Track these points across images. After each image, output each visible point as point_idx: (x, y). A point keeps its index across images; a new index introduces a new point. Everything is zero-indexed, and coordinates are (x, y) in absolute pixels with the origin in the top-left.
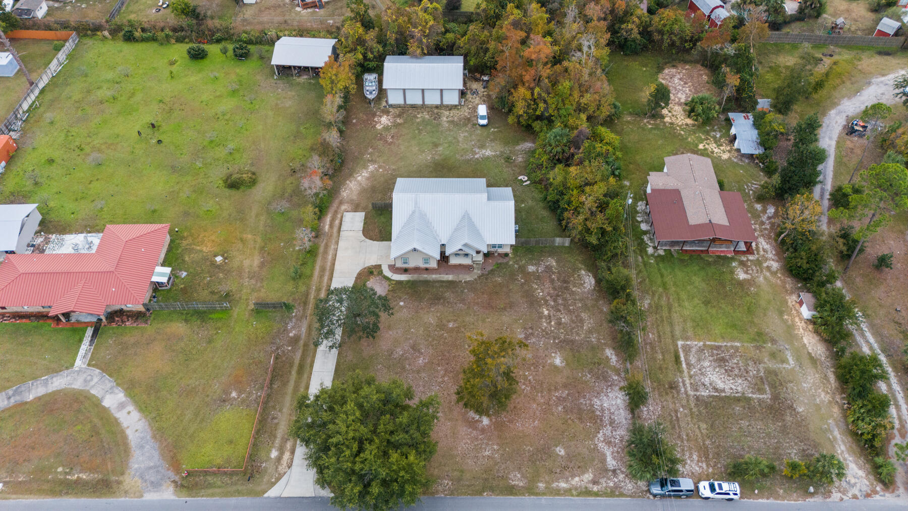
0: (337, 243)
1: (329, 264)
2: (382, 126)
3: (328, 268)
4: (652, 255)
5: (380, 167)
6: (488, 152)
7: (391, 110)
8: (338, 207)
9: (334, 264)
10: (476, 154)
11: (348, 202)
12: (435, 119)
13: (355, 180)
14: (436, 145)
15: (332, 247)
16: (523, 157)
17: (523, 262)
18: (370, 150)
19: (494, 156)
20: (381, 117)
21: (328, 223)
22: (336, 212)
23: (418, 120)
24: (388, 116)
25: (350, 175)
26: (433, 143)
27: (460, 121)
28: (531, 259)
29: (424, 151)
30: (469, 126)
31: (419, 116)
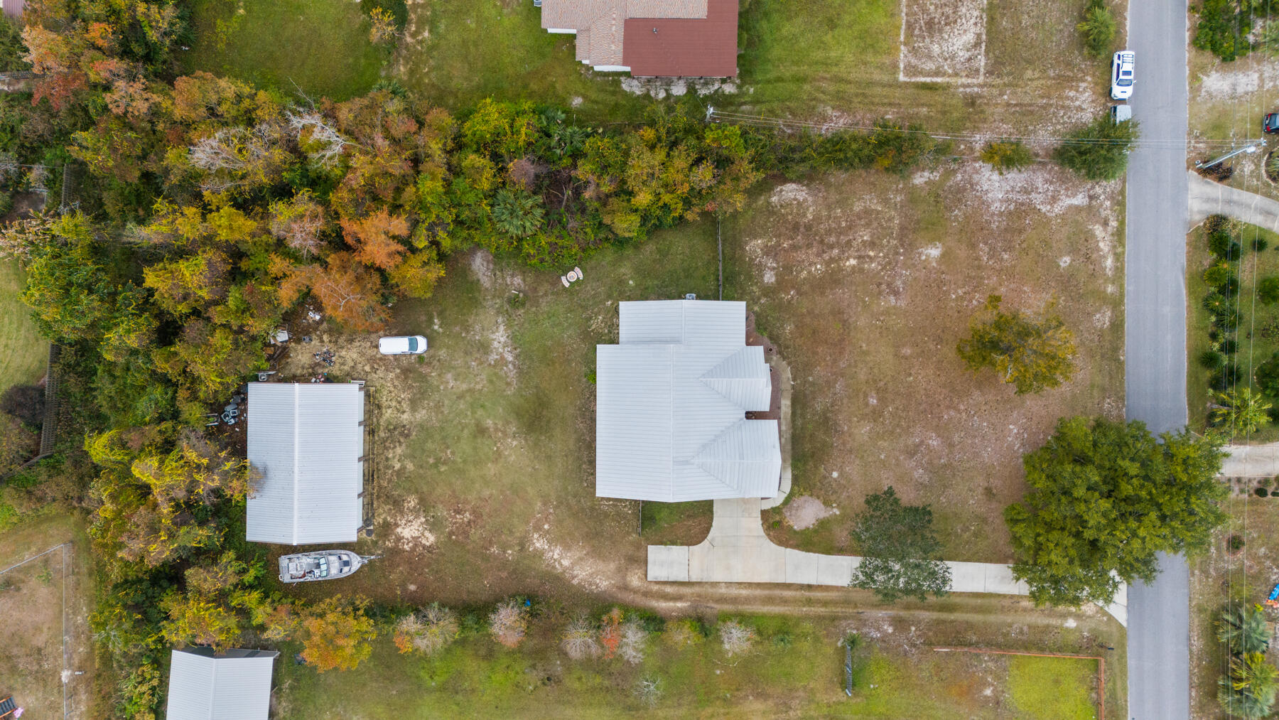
0: (714, 584)
1: (758, 592)
2: (427, 534)
3: (766, 592)
4: (739, 87)
5: (538, 528)
6: (499, 337)
7: (379, 520)
8: (635, 591)
9: (759, 585)
10: (502, 358)
11: (624, 577)
12: (407, 436)
13: (572, 569)
14: (481, 431)
15: (723, 590)
16: (513, 276)
17: (754, 288)
18: (494, 550)
19: (508, 326)
20: (399, 539)
21: (671, 604)
22: (646, 594)
23: (410, 466)
24: (397, 525)
25: (558, 579)
26: (475, 437)
27: (411, 387)
28: (750, 277)
29: (499, 454)
30: (425, 370)
31: (397, 466)
